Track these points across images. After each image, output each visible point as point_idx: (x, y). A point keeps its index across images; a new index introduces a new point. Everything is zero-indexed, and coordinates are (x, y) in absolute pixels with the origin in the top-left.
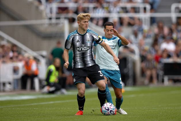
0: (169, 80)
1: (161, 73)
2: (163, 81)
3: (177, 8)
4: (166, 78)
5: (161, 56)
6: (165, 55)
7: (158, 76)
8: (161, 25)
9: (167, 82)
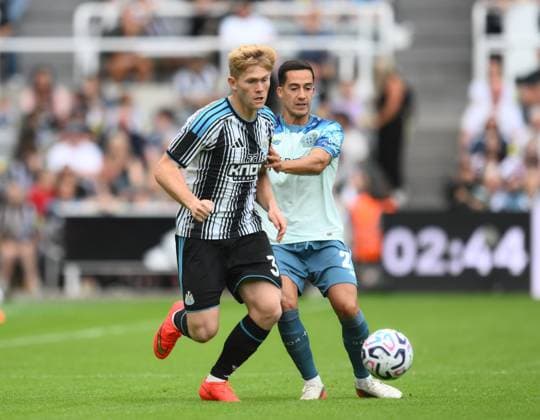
0: (84, 277)
1: (54, 253)
2: (61, 282)
3: (95, 20)
4: (72, 273)
5: (55, 193)
6: (67, 188)
7: (42, 264)
8: (44, 80)
9: (76, 286)
